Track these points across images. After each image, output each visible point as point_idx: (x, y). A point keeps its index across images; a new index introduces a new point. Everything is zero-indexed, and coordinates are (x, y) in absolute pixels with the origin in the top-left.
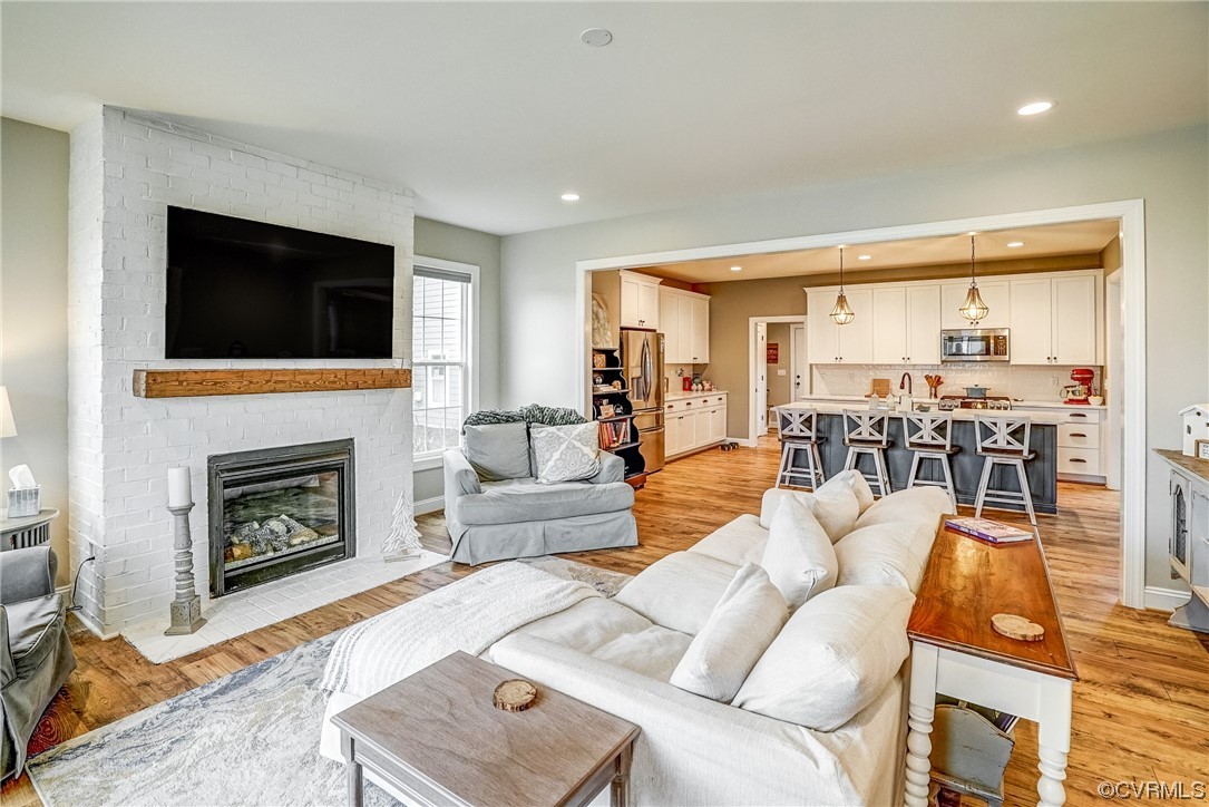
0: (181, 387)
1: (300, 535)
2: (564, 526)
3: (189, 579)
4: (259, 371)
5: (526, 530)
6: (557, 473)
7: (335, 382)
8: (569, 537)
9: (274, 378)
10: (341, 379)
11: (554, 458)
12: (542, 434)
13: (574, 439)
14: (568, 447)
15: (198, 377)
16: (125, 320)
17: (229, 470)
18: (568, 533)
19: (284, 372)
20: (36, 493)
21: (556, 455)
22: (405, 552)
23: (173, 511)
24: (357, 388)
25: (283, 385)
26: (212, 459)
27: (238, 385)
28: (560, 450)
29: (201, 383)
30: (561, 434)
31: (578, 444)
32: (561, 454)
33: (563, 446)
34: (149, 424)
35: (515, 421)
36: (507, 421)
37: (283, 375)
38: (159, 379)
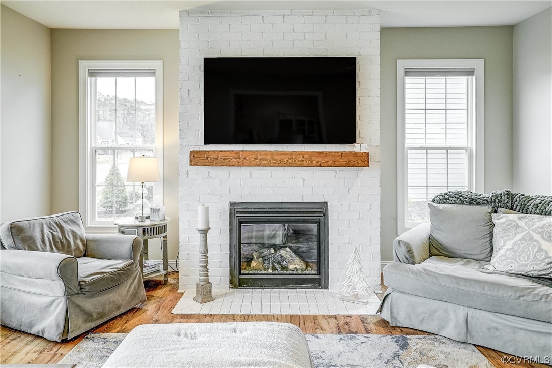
0: (206, 161)
1: (294, 263)
2: (491, 320)
3: (205, 271)
4: (250, 152)
5: (446, 311)
6: (505, 263)
7: (303, 161)
8: (497, 333)
9: (259, 157)
10: (307, 159)
11: (506, 247)
12: (501, 221)
13: (535, 231)
14: (523, 239)
15: (215, 155)
16: (189, 124)
17: (241, 212)
18: (497, 329)
19: (266, 153)
20: (159, 210)
21: (509, 245)
22: (356, 296)
23: (199, 231)
24: (320, 166)
25: (266, 162)
26: (232, 205)
27: (238, 160)
28: (514, 240)
29: (217, 159)
30: (521, 223)
31: (537, 237)
32: (515, 244)
33: (519, 237)
34: (200, 180)
35: (478, 204)
36: (470, 203)
37: (265, 155)
38: (196, 156)
